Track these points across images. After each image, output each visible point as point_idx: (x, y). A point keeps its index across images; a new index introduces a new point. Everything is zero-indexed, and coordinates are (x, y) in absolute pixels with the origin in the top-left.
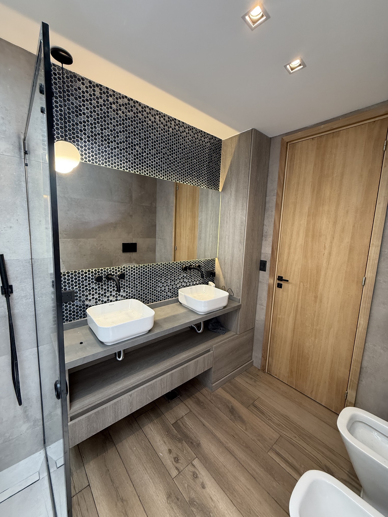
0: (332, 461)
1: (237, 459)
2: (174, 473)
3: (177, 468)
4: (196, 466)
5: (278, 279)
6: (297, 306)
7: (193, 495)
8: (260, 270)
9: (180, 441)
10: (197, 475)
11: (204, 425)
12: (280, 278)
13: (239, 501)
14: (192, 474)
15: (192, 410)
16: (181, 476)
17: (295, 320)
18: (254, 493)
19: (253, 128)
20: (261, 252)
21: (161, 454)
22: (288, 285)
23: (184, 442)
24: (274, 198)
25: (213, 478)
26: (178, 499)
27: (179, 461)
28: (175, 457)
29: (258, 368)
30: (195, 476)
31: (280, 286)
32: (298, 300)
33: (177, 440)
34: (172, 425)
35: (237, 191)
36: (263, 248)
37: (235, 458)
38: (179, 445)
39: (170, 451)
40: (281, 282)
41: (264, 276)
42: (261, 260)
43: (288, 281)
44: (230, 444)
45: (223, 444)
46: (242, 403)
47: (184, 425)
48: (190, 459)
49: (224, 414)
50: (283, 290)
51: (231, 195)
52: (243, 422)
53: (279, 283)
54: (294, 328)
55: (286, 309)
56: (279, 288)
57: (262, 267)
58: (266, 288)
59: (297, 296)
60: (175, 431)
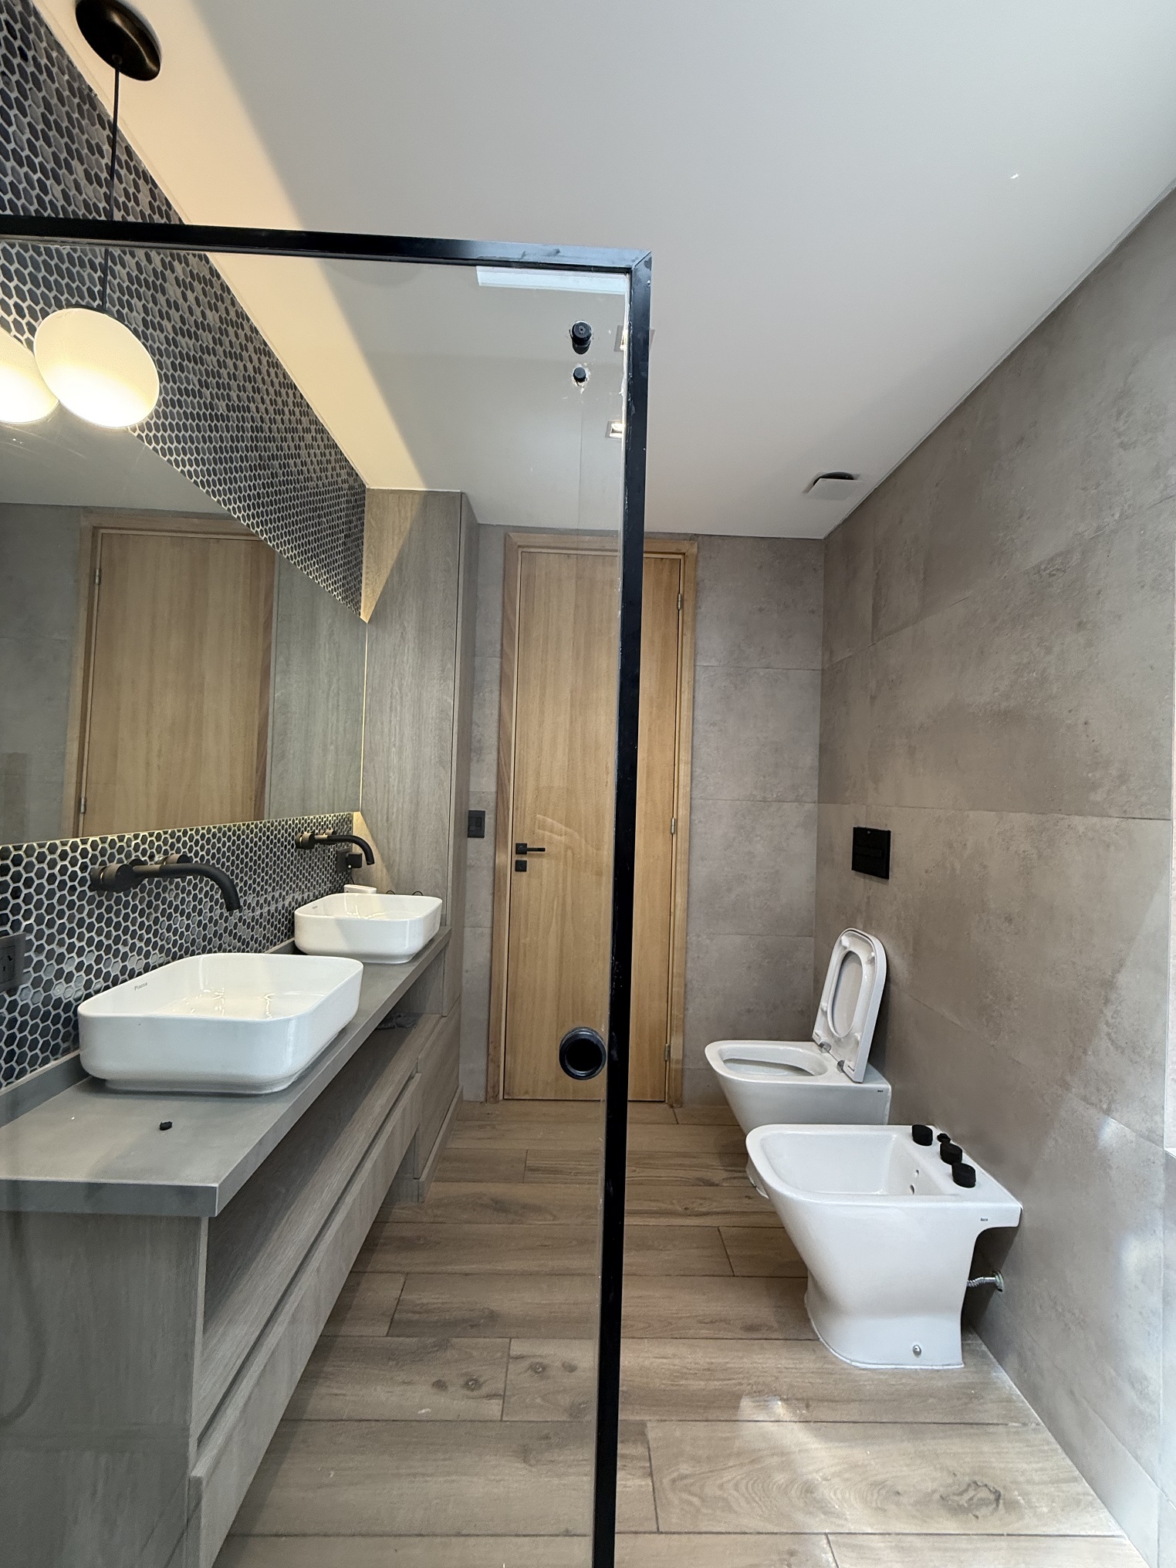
0: (698, 1167)
1: (585, 1274)
2: (494, 1408)
3: (490, 1396)
4: (525, 1353)
5: (518, 852)
6: (564, 904)
7: (565, 1400)
8: (469, 836)
9: (443, 1345)
10: (541, 1364)
11: (467, 1275)
12: (521, 849)
13: (642, 1325)
14: (530, 1372)
15: (407, 1270)
16: (513, 1400)
17: (563, 936)
18: (652, 1294)
19: (463, 491)
20: (468, 791)
21: (423, 1411)
22: (540, 859)
23: (455, 1340)
24: (495, 663)
25: (575, 1338)
26: (547, 1437)
27: (481, 1380)
28: (463, 1383)
29: (476, 1102)
30: (540, 1370)
31: (521, 867)
32: (564, 889)
33: (434, 1352)
34: (387, 1336)
35: (423, 629)
36: (473, 779)
37: (579, 1275)
38: (450, 1354)
39: (440, 1385)
40: (524, 858)
41: (480, 849)
42: (470, 811)
43: (543, 850)
44: (550, 1263)
45: (537, 1273)
46: (507, 1180)
47: (420, 1313)
48: (499, 1354)
49: (490, 1223)
50: (529, 876)
51: (403, 637)
52: (537, 1209)
53: (520, 859)
54: (561, 957)
55: (539, 919)
56: (519, 873)
57: (473, 828)
58: (486, 877)
59: (561, 881)
60: (408, 1340)
